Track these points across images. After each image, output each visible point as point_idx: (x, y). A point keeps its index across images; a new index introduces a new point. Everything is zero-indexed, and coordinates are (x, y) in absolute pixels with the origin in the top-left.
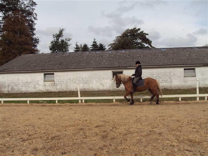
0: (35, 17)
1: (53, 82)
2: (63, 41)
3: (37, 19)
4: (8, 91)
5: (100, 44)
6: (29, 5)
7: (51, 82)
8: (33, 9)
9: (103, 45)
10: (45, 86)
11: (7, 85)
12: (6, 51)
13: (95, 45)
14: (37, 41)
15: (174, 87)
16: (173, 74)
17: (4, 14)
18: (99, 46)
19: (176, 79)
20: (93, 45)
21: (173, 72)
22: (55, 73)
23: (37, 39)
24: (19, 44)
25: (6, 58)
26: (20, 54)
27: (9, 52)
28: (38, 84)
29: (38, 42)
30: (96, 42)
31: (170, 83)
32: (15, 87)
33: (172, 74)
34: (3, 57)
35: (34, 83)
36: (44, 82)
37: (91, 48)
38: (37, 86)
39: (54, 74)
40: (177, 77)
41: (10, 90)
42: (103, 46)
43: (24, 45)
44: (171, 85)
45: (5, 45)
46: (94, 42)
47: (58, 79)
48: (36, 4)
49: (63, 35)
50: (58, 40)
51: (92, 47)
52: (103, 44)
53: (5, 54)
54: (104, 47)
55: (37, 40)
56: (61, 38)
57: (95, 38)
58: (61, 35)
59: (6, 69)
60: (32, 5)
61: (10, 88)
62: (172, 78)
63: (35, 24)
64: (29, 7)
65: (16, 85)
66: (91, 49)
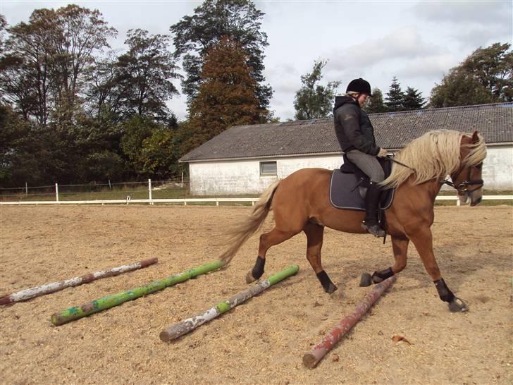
0: (263, 40)
1: (275, 177)
2: (320, 89)
3: (268, 44)
4: (205, 191)
5: (409, 89)
6: (249, 19)
7: (272, 177)
8: (258, 25)
9: (416, 91)
10: (262, 183)
11: (202, 181)
12: (208, 117)
13: (395, 93)
14: (268, 92)
15: (501, 187)
16: (498, 160)
17: (204, 43)
18: (406, 94)
19: (504, 171)
20: (392, 93)
21: (499, 156)
22: (278, 161)
23: (268, 87)
24: (231, 103)
25: (208, 132)
26: (233, 122)
27: (214, 119)
28: (250, 180)
29: (269, 95)
30: (398, 85)
31: (492, 179)
32: (215, 185)
33: (495, 160)
34: (203, 129)
35: (245, 178)
36: (262, 177)
37: (387, 99)
38: (249, 183)
39: (275, 162)
40: (506, 167)
41: (206, 189)
42: (417, 93)
43: (240, 104)
44: (493, 182)
45: (205, 107)
46: (393, 86)
47: (283, 170)
48: (263, 14)
49: (321, 75)
50: (311, 87)
51: (388, 97)
52: (414, 90)
53: (206, 123)
54: (418, 95)
55: (269, 90)
56: (317, 82)
57: (395, 77)
58: (317, 76)
59: (201, 155)
60: (254, 18)
61: (208, 186)
62: (496, 168)
63: (262, 57)
64: (249, 22)
65: (216, 182)
66: (388, 101)
